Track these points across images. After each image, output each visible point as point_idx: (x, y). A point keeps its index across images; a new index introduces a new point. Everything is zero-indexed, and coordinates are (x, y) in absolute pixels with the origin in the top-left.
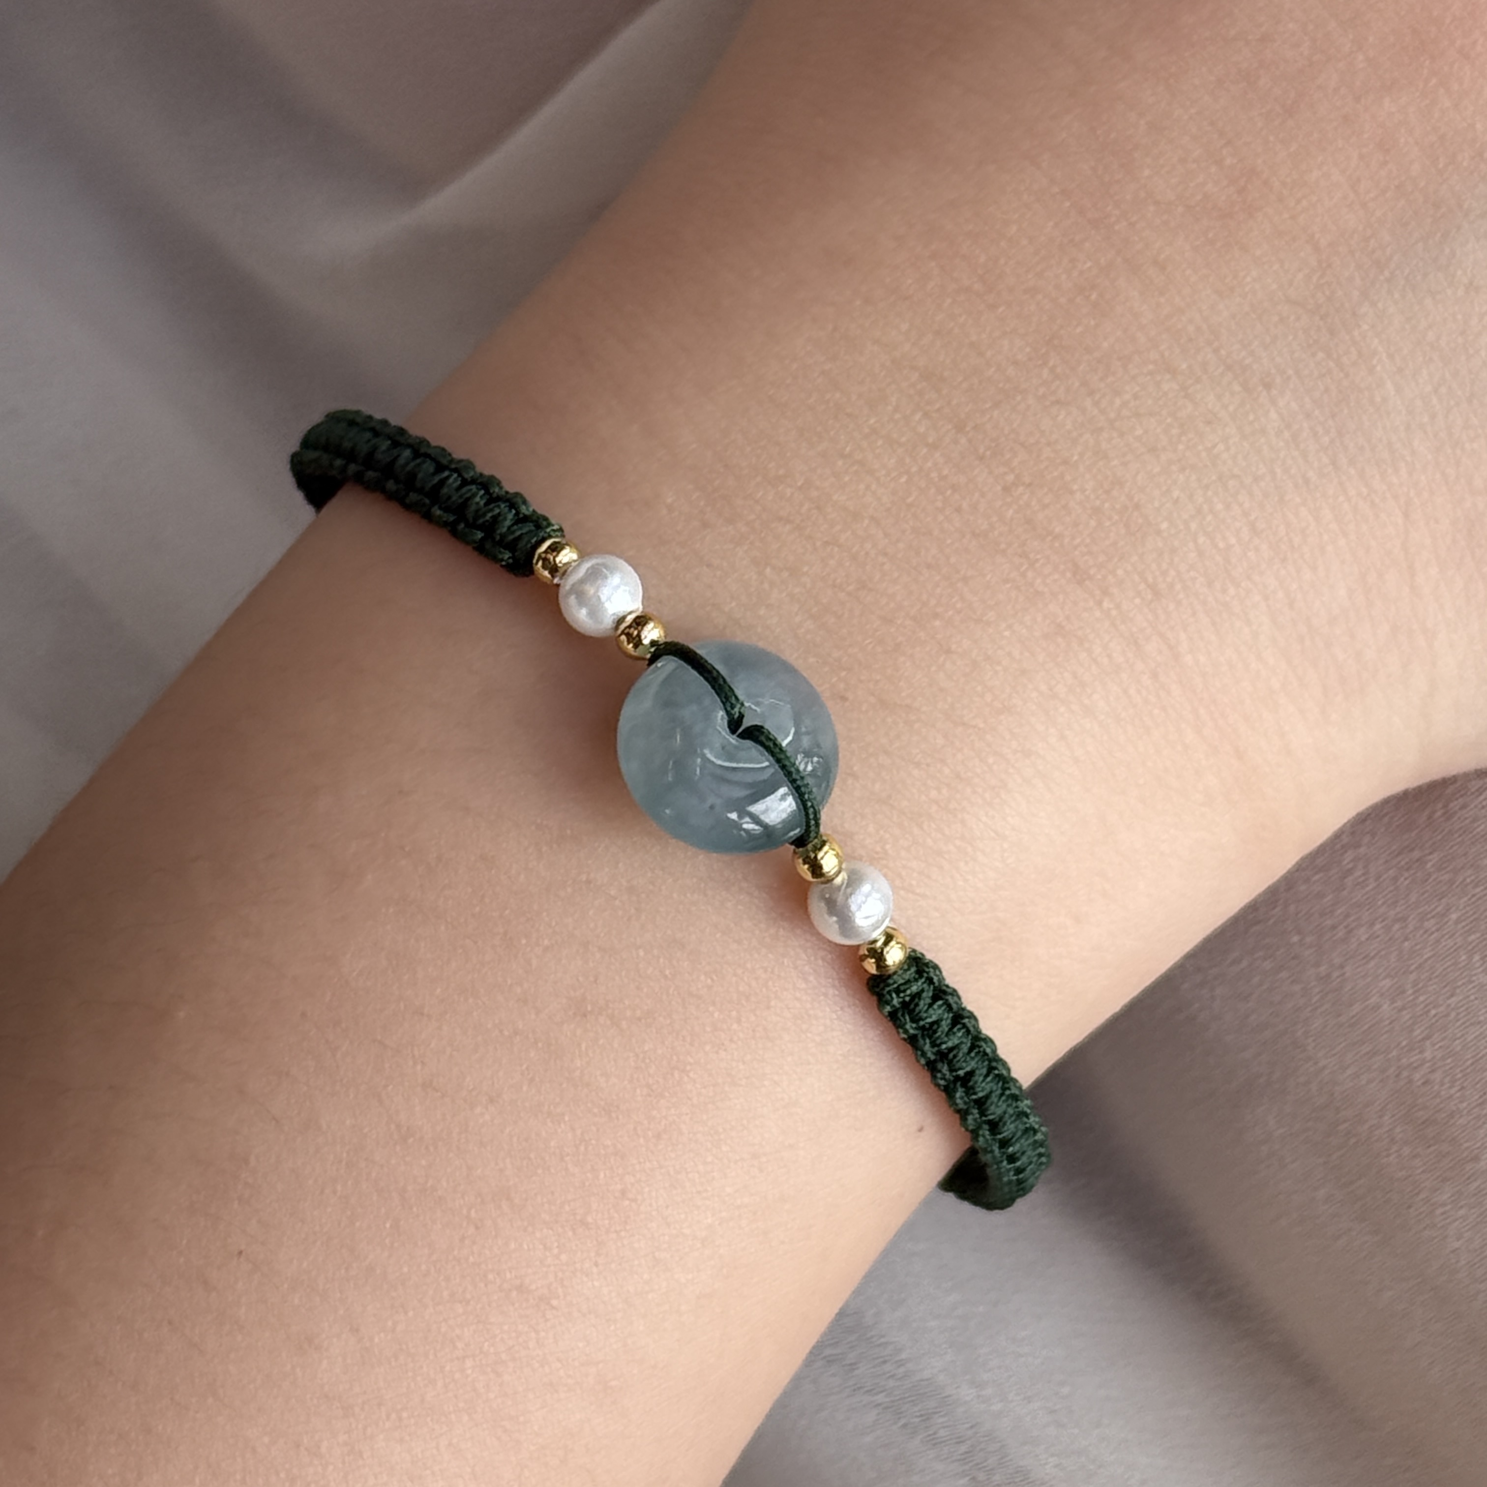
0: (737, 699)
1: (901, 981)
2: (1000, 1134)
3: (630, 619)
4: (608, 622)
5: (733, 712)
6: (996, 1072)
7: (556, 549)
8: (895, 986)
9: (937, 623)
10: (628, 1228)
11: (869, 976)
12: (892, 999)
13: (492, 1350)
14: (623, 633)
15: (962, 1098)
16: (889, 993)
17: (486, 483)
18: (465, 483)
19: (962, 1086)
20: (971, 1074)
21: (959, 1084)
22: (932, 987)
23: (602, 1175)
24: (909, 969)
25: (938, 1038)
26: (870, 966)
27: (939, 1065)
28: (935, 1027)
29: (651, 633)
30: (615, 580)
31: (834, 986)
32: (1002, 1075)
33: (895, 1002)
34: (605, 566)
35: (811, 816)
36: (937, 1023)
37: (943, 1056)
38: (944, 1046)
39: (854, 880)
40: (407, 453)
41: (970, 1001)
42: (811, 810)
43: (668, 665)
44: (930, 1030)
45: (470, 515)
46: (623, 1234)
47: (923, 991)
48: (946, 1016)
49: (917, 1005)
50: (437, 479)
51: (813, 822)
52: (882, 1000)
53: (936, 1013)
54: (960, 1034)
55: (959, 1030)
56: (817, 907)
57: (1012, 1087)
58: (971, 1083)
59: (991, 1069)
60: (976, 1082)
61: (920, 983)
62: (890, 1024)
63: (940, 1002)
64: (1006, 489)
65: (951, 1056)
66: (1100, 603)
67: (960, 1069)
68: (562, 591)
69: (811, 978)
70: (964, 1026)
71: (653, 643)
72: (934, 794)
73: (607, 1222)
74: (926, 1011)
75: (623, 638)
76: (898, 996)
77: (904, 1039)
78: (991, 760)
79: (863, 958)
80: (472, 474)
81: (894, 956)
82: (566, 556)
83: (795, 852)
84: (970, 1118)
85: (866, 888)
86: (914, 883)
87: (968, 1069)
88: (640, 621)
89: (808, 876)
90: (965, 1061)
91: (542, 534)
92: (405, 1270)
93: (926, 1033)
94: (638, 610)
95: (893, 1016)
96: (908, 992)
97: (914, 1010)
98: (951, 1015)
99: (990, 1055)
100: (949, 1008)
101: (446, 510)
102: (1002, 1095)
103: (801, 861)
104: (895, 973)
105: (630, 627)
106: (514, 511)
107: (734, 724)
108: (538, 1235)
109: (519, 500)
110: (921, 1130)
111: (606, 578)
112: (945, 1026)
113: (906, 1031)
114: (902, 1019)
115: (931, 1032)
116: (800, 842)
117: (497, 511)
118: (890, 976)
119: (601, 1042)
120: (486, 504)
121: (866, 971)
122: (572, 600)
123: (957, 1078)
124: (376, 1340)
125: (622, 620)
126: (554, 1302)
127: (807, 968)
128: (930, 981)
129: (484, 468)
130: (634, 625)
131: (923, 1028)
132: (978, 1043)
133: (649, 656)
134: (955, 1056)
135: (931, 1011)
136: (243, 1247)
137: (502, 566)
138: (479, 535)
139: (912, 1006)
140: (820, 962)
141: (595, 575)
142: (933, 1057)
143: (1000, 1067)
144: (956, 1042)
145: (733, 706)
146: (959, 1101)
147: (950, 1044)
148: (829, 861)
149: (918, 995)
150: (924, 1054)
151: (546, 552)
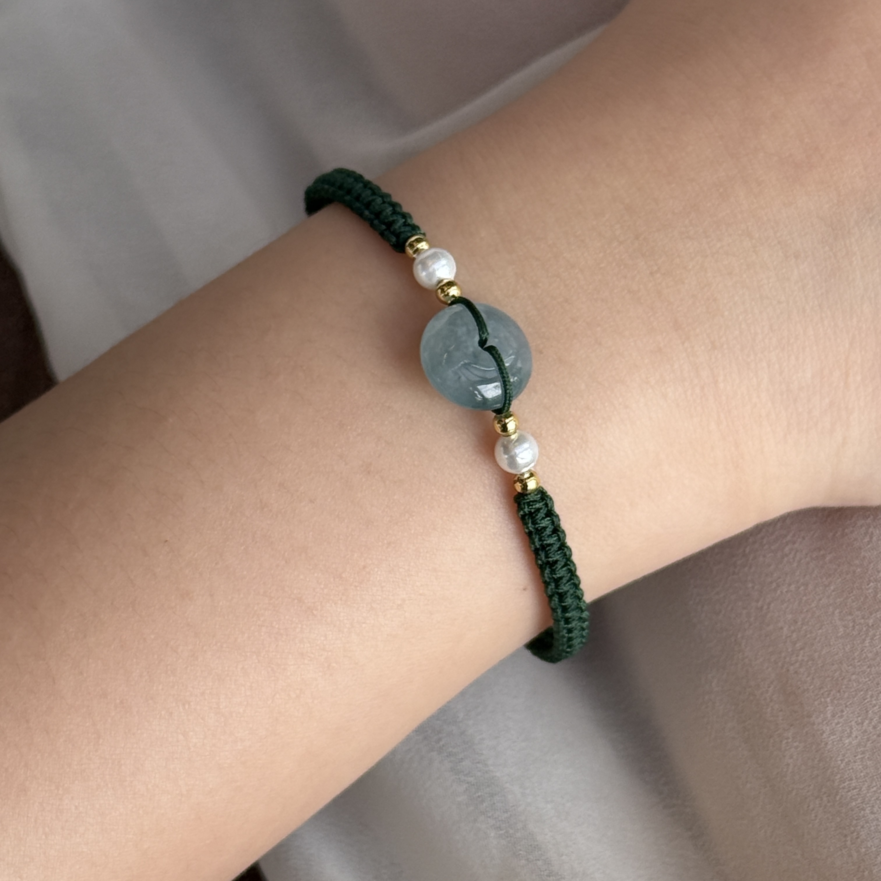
0: (487, 330)
1: (532, 499)
2: (564, 603)
3: (445, 281)
4: (435, 281)
5: (483, 335)
6: (569, 567)
7: (419, 241)
8: (528, 501)
9: (599, 329)
10: (362, 586)
11: (516, 493)
12: (525, 508)
13: (277, 626)
14: (439, 288)
15: (547, 574)
16: (524, 503)
17: (394, 205)
18: (384, 202)
19: (550, 568)
20: (556, 562)
21: (548, 566)
22: (546, 509)
23: (356, 555)
24: (536, 495)
25: (544, 537)
26: (518, 487)
27: (540, 552)
28: (543, 530)
29: (454, 291)
30: (443, 262)
31: (497, 495)
32: (572, 570)
33: (526, 510)
34: (442, 254)
35: (508, 398)
36: (545, 528)
37: (543, 547)
38: (545, 542)
39: (521, 440)
40: (361, 185)
41: (565, 524)
42: (508, 395)
43: (458, 308)
44: (540, 531)
45: (382, 217)
46: (358, 588)
47: (541, 509)
48: (550, 526)
49: (537, 515)
50: (370, 198)
51: (508, 402)
52: (520, 508)
53: (546, 523)
54: (555, 539)
55: (555, 537)
56: (499, 450)
57: (575, 579)
58: (554, 568)
59: (566, 565)
60: (557, 568)
61: (541, 504)
62: (521, 522)
63: (549, 518)
64: (651, 274)
65: (548, 548)
66: (683, 343)
67: (551, 557)
68: (417, 261)
69: (487, 488)
70: (558, 535)
71: (453, 296)
72: (573, 412)
73: (352, 579)
74: (541, 520)
75: (439, 291)
76: (528, 507)
77: (526, 533)
78: (606, 404)
79: (515, 482)
80: (389, 200)
81: (532, 485)
82: (423, 245)
83: (495, 417)
84: (550, 587)
85: (526, 445)
86: (551, 454)
87: (555, 559)
88: (450, 284)
89: (499, 431)
90: (554, 554)
91: (414, 232)
92: (245, 573)
93: (538, 532)
94: (450, 279)
95: (523, 518)
96: (534, 507)
97: (534, 517)
98: (553, 527)
99: (568, 557)
100: (553, 523)
101: (371, 213)
102: (568, 581)
103: (496, 422)
104: (530, 494)
105: (444, 285)
106: (404, 220)
107: (482, 343)
108: (316, 575)
109: (407, 215)
110: (525, 589)
111: (439, 258)
112: (548, 531)
113: (528, 528)
114: (527, 521)
115: (540, 532)
116: (498, 412)
117: (395, 218)
118: (527, 495)
119: (373, 488)
120: (391, 214)
121: (516, 490)
122: (420, 267)
123: (548, 562)
124: (221, 603)
125: (441, 281)
126: (315, 612)
127: (486, 482)
128: (546, 505)
129: (395, 199)
130: (446, 285)
131: (537, 529)
132: (563, 548)
133: (449, 302)
134: (550, 550)
135: (543, 521)
136: (168, 539)
137: (391, 245)
138: (384, 227)
139: (534, 515)
140: (494, 480)
141: (435, 257)
142: (538, 547)
143: (572, 565)
144: (552, 542)
145: (483, 333)
146: (546, 575)
147: (548, 542)
148: (511, 425)
149: (538, 510)
150: (534, 543)
151: (413, 241)
